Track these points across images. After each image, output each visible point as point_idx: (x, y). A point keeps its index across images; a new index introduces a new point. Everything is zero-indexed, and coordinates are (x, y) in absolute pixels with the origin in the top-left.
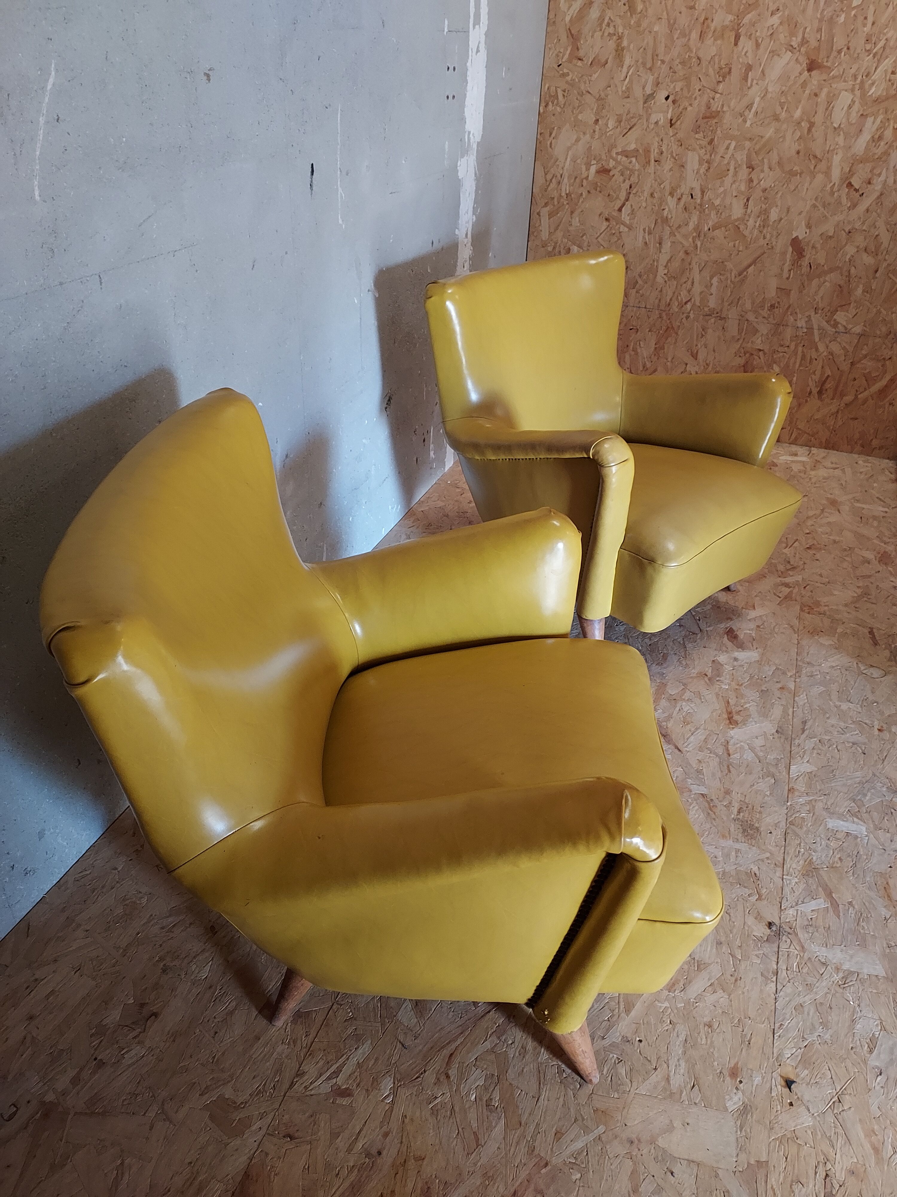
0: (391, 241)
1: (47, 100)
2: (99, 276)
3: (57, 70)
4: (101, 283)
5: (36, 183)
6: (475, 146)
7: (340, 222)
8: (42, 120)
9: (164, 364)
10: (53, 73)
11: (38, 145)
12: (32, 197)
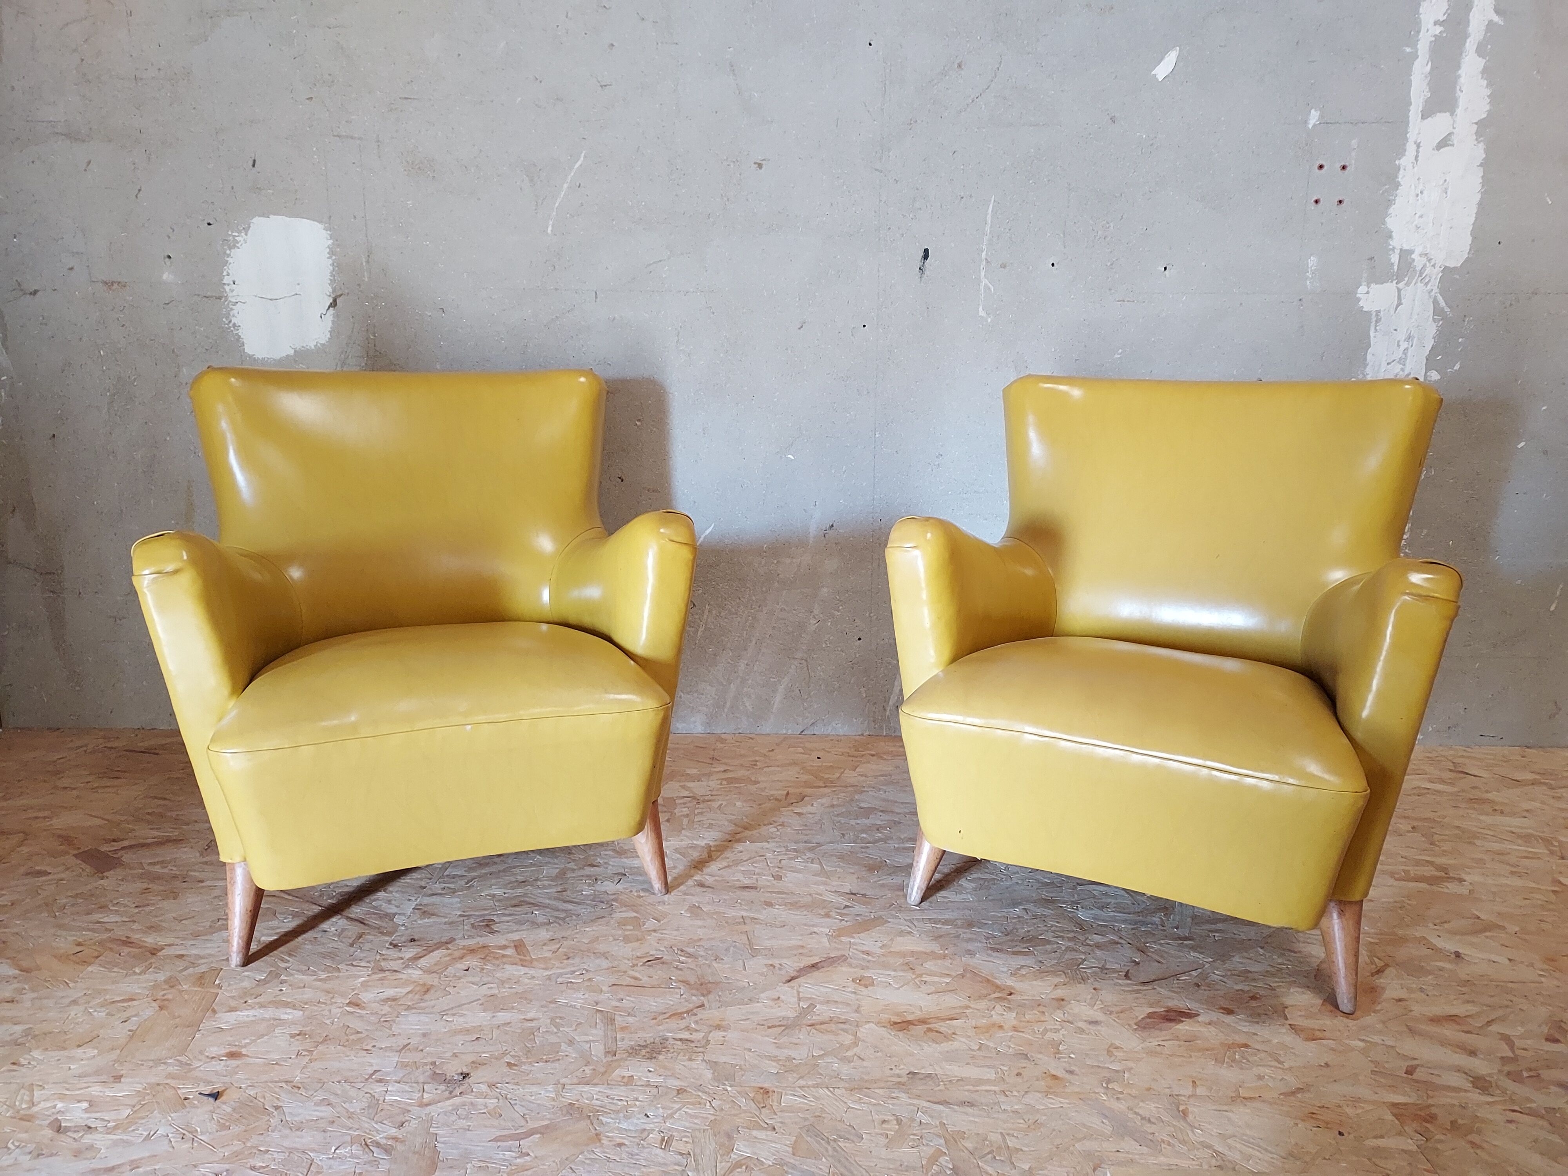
0: (1117, 356)
1: (572, 174)
2: (596, 293)
3: (585, 157)
4: (596, 298)
5: (551, 223)
6: (1435, 274)
7: (982, 313)
8: (565, 186)
9: (655, 376)
10: (582, 159)
11: (559, 200)
12: (545, 231)
